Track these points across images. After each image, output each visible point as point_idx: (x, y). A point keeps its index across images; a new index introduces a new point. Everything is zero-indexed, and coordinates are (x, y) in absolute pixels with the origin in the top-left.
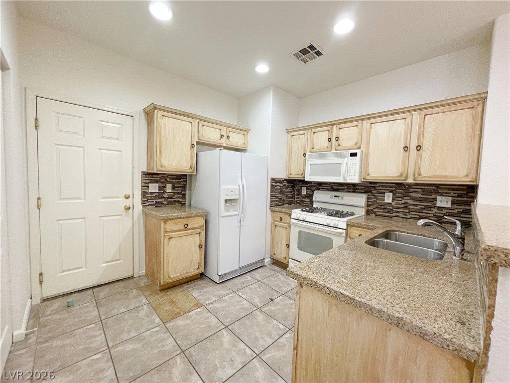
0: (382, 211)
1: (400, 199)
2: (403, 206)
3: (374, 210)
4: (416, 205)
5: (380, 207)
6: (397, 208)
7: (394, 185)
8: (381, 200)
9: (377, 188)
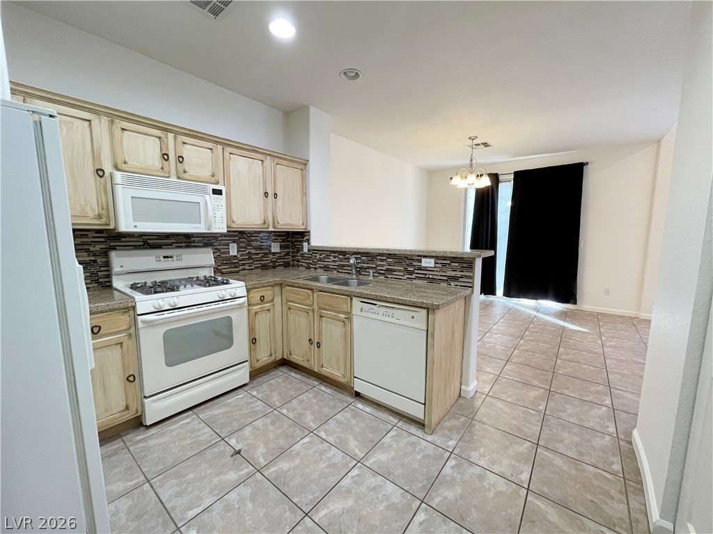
0: (228, 267)
1: (244, 249)
2: (247, 257)
3: (219, 268)
4: (257, 254)
5: (225, 262)
6: (243, 260)
7: (237, 233)
8: (225, 253)
9: (219, 239)
